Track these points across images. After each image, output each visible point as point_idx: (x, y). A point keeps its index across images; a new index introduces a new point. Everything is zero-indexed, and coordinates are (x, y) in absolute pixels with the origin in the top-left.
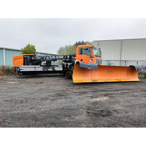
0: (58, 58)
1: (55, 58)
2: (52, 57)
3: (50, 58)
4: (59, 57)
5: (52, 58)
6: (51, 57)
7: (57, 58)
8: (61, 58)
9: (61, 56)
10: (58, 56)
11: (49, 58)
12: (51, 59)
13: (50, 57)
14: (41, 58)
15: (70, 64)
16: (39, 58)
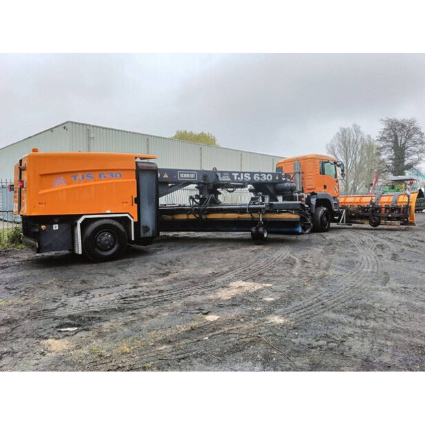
0: (259, 178)
1: (250, 178)
2: (242, 174)
3: (235, 178)
4: (261, 177)
5: (242, 178)
6: (237, 176)
7: (255, 179)
8: (268, 179)
9: (268, 176)
10: (260, 173)
11: (230, 180)
12: (238, 181)
13: (235, 175)
14: (201, 177)
15: (306, 197)
16: (192, 176)
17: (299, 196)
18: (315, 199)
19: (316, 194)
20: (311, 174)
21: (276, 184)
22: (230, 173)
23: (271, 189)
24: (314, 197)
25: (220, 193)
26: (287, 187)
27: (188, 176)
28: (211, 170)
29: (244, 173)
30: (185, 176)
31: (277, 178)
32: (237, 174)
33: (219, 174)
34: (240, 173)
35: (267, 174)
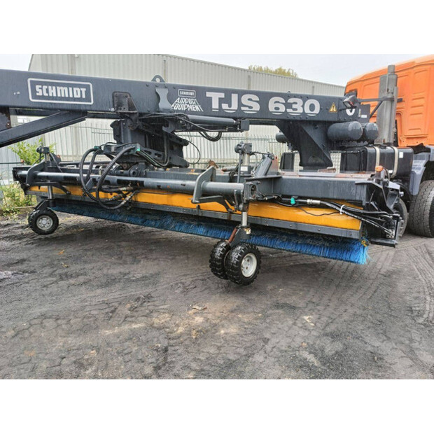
0: (282, 109)
1: (257, 107)
2: (235, 97)
3: (215, 105)
4: (288, 106)
5: (235, 106)
6: (221, 101)
7: (271, 107)
8: (307, 111)
9: (309, 102)
10: (287, 96)
11: (197, 108)
12: (221, 113)
13: (215, 98)
15: (401, 156)
16: (77, 93)
17: (382, 155)
18: (424, 162)
19: (428, 150)
20: (422, 102)
21: (331, 123)
22: (201, 94)
23: (315, 135)
24: (422, 158)
25: (186, 143)
26: (354, 131)
27: (63, 92)
28: (149, 80)
29: (241, 93)
30: (52, 92)
31: (333, 109)
32: (222, 95)
33: (163, 93)
34: (228, 93)
35: (305, 98)
